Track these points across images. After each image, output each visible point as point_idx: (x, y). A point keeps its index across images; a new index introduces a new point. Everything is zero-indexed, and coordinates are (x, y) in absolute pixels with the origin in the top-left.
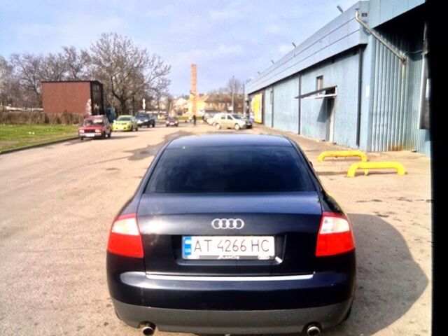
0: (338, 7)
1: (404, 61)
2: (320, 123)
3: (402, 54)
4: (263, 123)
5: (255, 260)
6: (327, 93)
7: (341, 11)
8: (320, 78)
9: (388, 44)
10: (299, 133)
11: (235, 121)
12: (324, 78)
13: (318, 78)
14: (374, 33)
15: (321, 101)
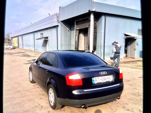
0: (49, 14)
1: (68, 31)
2: (43, 47)
3: (68, 29)
4: (18, 47)
5: (109, 82)
6: (45, 39)
7: (50, 15)
8: (42, 34)
9: (64, 26)
10: (35, 50)
11: (9, 46)
12: (43, 34)
13: (41, 34)
14: (61, 22)
15: (43, 41)
